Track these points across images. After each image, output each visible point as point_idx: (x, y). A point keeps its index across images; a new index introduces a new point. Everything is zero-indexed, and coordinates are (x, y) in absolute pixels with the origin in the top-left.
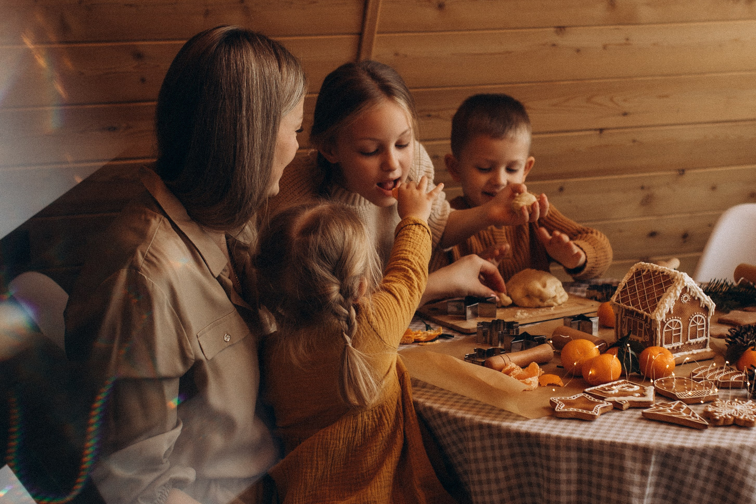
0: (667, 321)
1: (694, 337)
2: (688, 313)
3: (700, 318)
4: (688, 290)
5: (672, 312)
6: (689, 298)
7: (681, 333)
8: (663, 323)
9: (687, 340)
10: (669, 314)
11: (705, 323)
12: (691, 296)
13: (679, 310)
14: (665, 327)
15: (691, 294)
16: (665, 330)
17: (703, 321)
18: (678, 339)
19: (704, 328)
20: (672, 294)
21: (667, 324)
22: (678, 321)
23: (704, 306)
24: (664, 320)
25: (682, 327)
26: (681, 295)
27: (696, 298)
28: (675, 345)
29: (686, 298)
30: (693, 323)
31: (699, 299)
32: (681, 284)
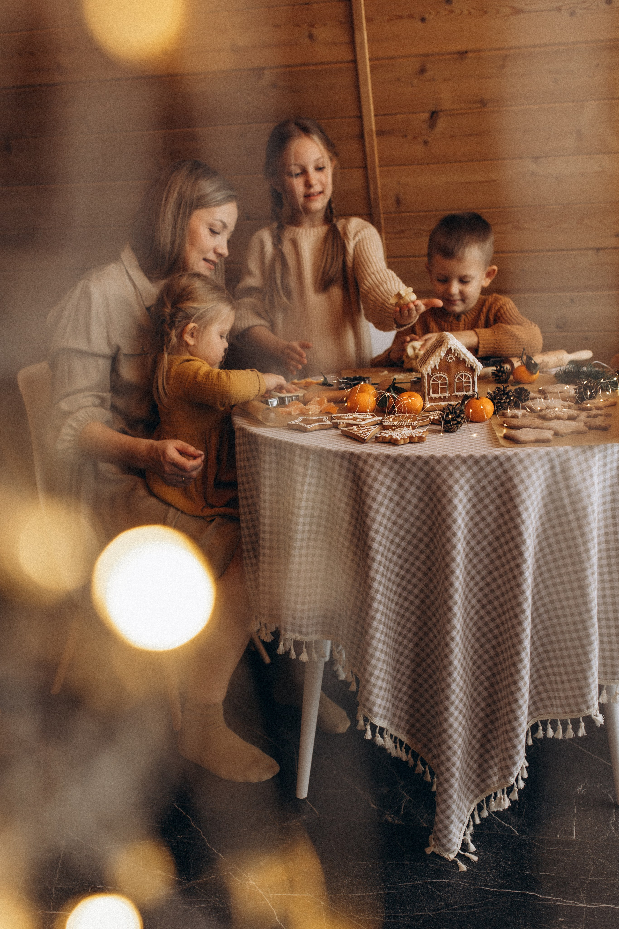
0: (433, 375)
1: (460, 390)
2: (453, 370)
3: (466, 376)
4: (453, 351)
5: (438, 368)
6: (454, 359)
7: (447, 386)
8: (429, 377)
9: (454, 392)
10: (434, 369)
11: (471, 381)
12: (456, 357)
13: (445, 367)
14: (432, 380)
15: (456, 355)
16: (431, 382)
17: (469, 379)
18: (444, 390)
19: (471, 385)
20: (437, 354)
21: (434, 377)
22: (444, 376)
23: (469, 366)
24: (430, 374)
25: (447, 381)
26: (446, 355)
27: (462, 359)
28: (442, 395)
29: (451, 358)
30: (459, 379)
31: (464, 360)
32: (445, 346)
